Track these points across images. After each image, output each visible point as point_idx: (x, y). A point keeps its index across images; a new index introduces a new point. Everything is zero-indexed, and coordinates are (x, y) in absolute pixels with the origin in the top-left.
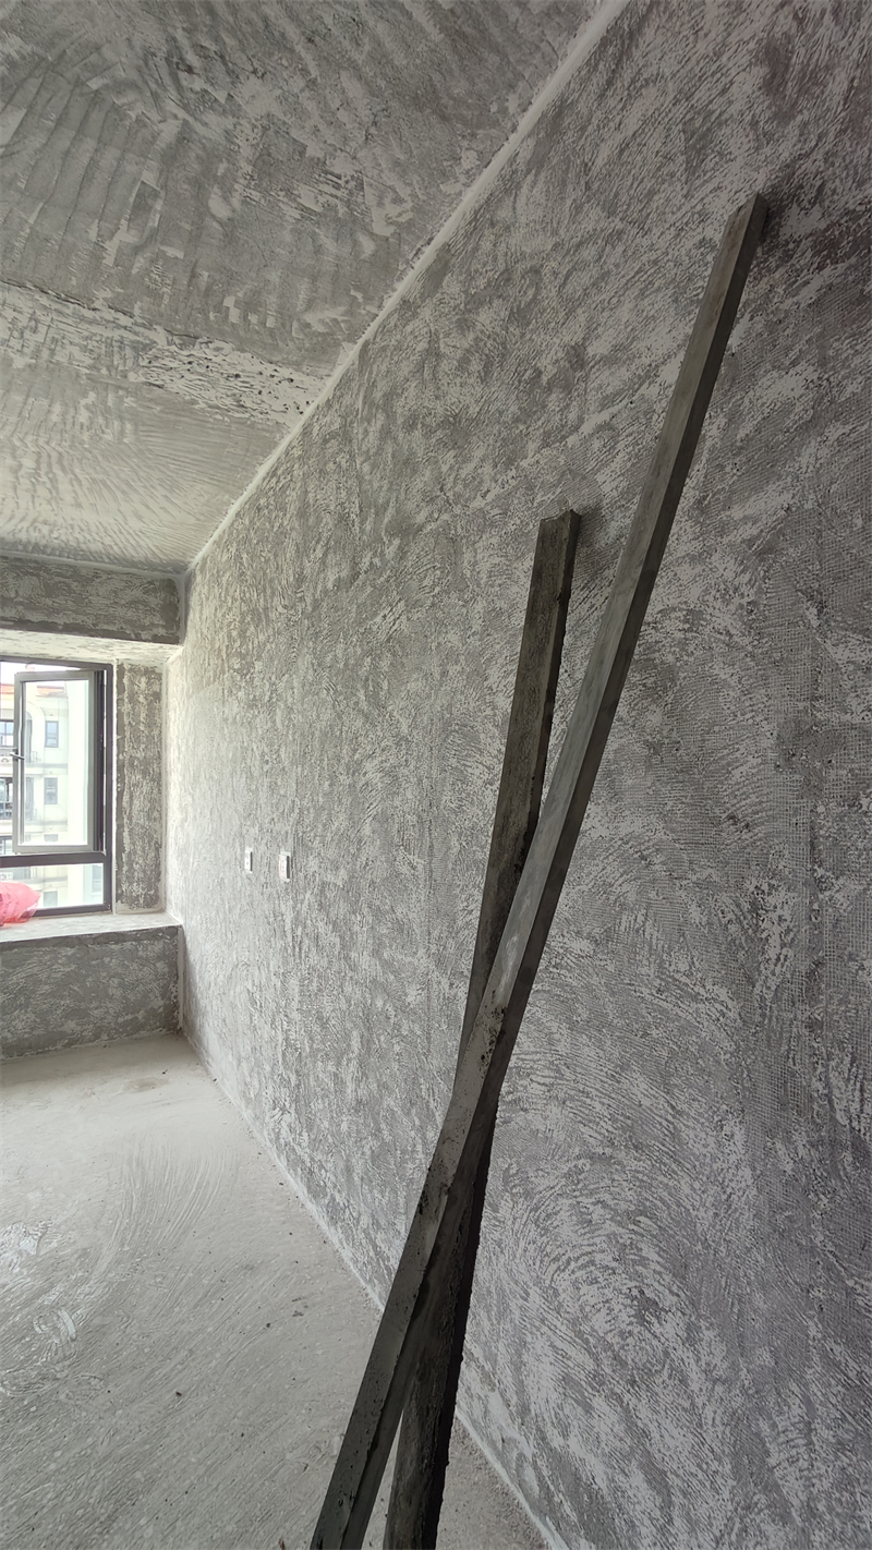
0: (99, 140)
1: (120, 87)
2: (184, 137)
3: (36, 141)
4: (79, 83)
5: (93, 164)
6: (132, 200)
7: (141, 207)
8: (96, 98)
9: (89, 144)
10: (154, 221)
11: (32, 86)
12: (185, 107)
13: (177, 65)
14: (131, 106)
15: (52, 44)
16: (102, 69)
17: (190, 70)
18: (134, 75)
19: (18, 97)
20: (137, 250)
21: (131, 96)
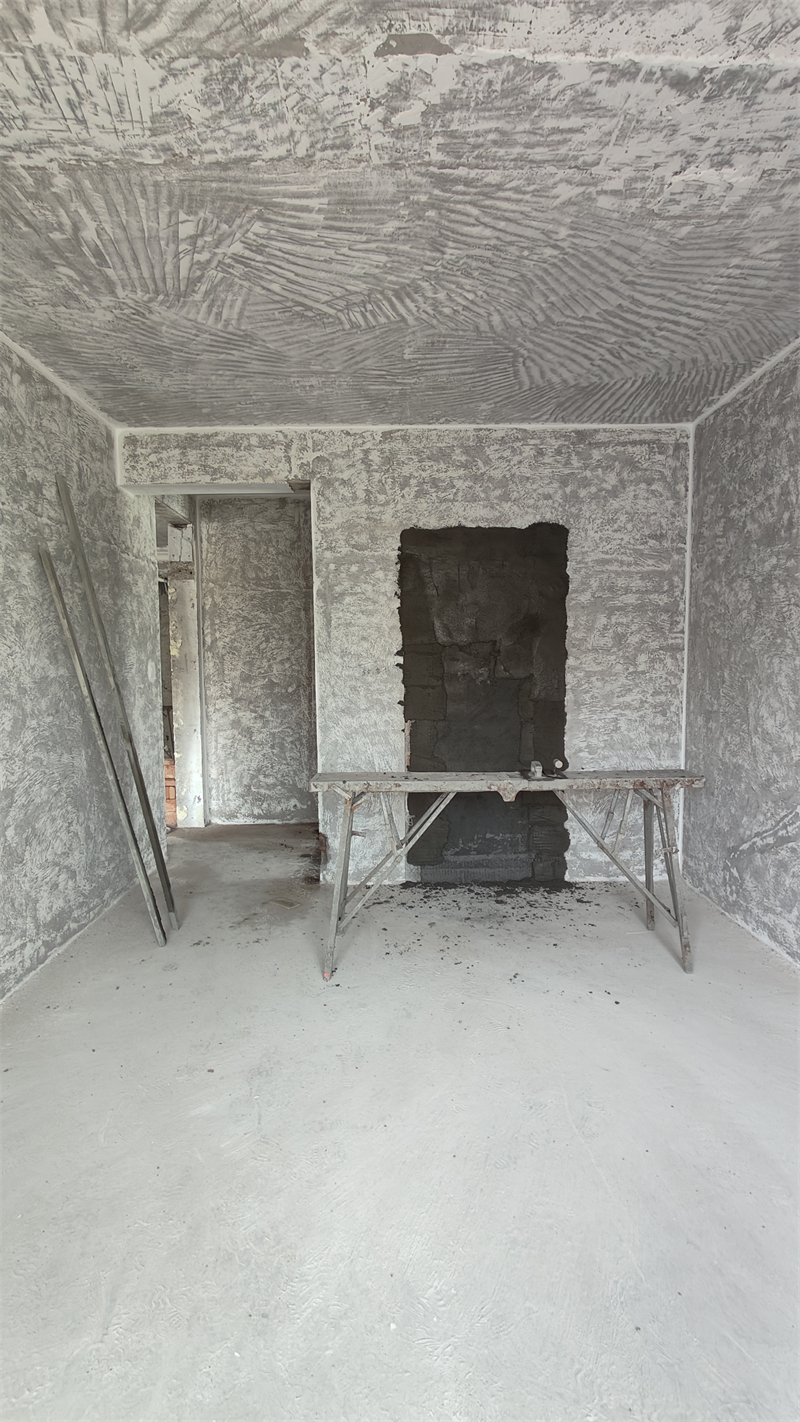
0: (143, 278)
1: (151, 300)
2: (113, 292)
3: (169, 268)
4: (167, 295)
5: (138, 267)
6: (107, 258)
7: (98, 254)
8: (157, 292)
9: (146, 274)
10: (85, 249)
11: (183, 288)
12: (124, 303)
13: (138, 313)
14: (143, 296)
15: (184, 302)
16: (161, 304)
17: (134, 314)
18: (150, 305)
19: (185, 282)
20: (76, 228)
21: (145, 298)
